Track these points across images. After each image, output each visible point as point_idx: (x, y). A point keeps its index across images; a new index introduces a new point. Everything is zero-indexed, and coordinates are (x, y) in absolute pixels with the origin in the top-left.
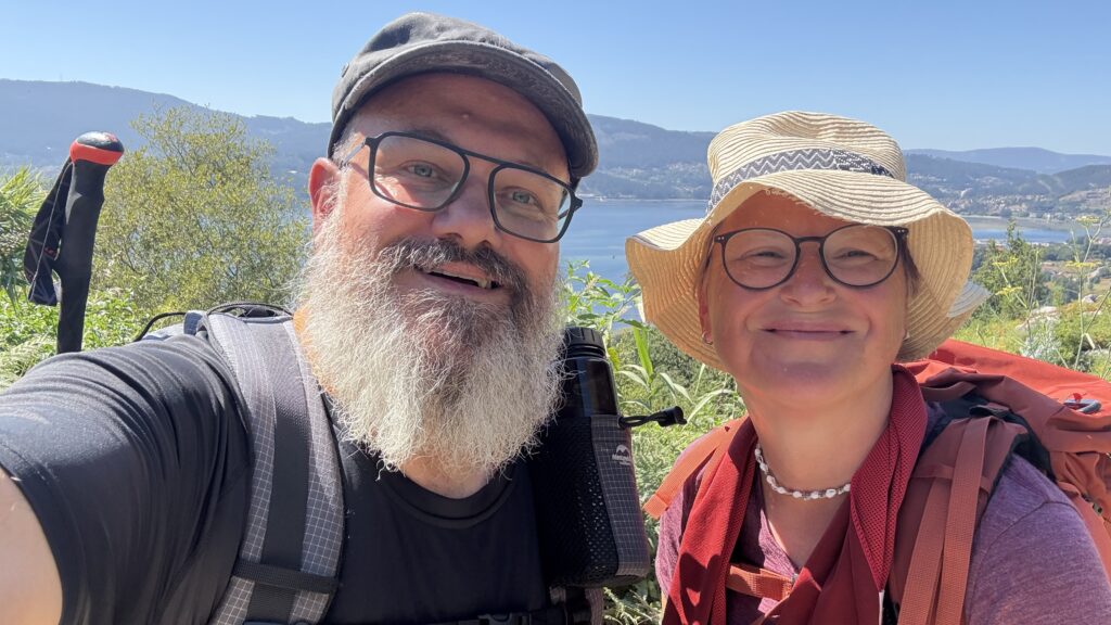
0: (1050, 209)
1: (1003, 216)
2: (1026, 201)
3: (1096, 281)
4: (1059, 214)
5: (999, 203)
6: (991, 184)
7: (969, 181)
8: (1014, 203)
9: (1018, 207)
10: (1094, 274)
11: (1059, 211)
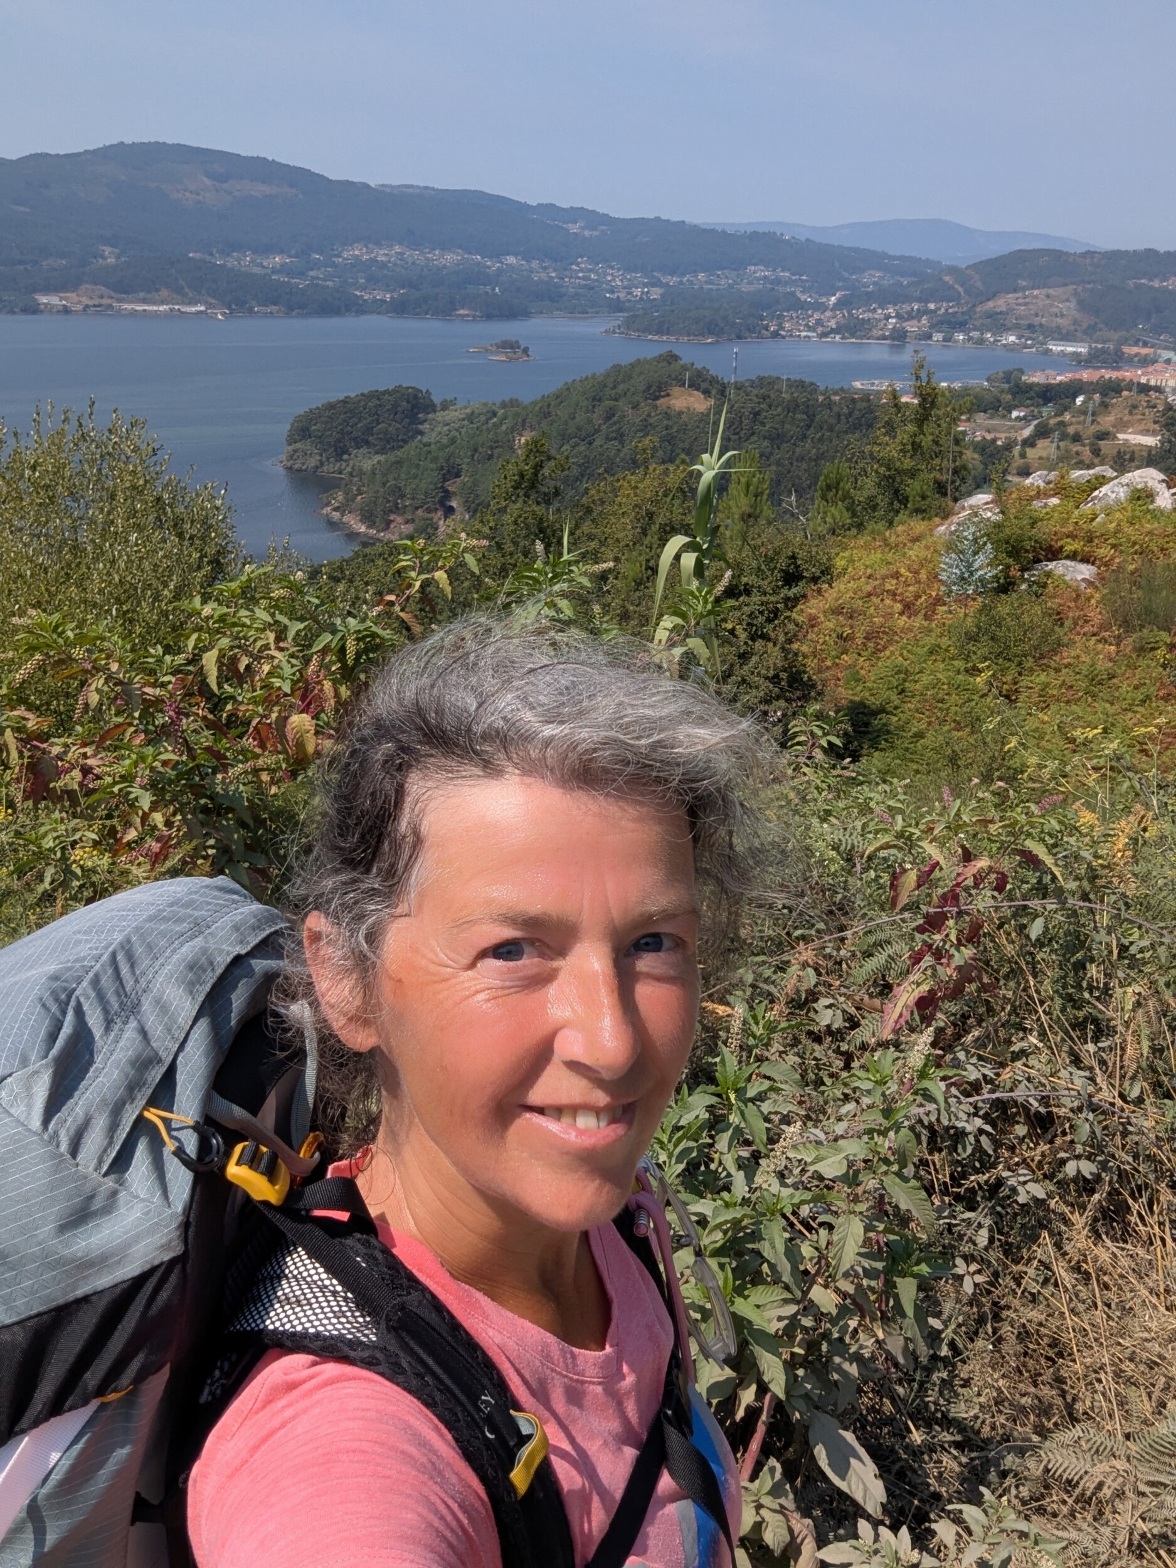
0: (961, 326)
1: (893, 339)
2: (928, 312)
3: (1029, 443)
4: (975, 334)
5: (888, 317)
6: (875, 284)
7: (844, 280)
8: (910, 316)
9: (915, 322)
10: (1027, 432)
11: (975, 329)
